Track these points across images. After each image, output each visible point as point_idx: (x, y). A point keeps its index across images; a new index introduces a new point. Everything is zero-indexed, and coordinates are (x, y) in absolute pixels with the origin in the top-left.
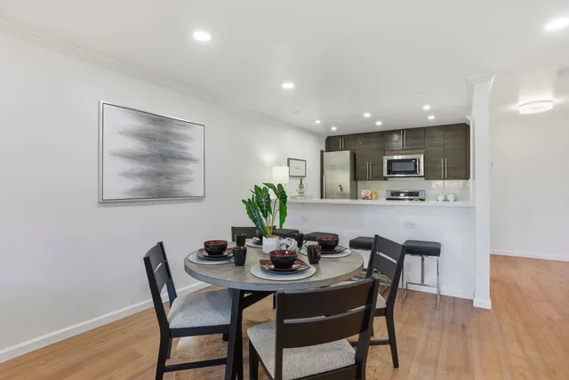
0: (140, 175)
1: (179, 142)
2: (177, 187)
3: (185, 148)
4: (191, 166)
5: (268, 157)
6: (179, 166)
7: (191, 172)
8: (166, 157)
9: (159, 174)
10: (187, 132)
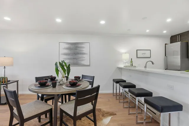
0: (68, 59)
1: (80, 49)
2: (79, 62)
3: (82, 50)
4: (84, 56)
5: (122, 50)
6: (80, 56)
7: (84, 57)
8: (76, 54)
9: (74, 59)
10: (83, 46)
